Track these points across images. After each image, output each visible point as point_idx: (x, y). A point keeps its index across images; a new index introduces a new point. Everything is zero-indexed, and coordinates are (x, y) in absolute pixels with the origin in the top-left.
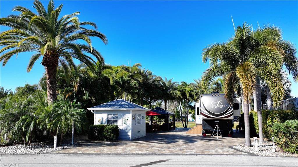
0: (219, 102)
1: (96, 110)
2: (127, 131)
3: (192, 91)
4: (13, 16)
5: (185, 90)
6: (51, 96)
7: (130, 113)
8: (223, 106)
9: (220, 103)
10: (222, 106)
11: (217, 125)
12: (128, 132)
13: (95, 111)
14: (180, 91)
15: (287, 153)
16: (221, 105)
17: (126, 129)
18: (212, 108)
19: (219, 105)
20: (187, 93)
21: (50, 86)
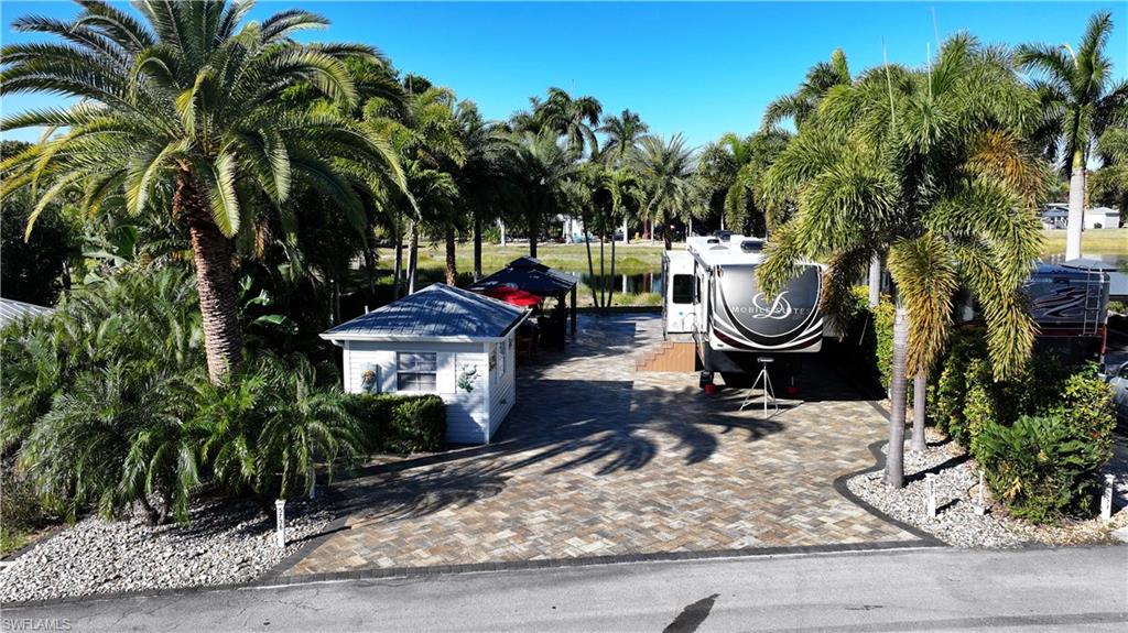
0: (779, 297)
1: (351, 342)
2: (466, 407)
3: (631, 183)
4: (36, 23)
5: (608, 178)
6: (221, 338)
7: (482, 351)
8: (793, 311)
9: (781, 300)
10: (789, 310)
11: (764, 371)
12: (470, 411)
13: (347, 344)
14: (589, 186)
15: (1019, 520)
16: (786, 307)
17: (466, 402)
18: (755, 316)
19: (779, 306)
20: (613, 193)
21: (218, 303)
